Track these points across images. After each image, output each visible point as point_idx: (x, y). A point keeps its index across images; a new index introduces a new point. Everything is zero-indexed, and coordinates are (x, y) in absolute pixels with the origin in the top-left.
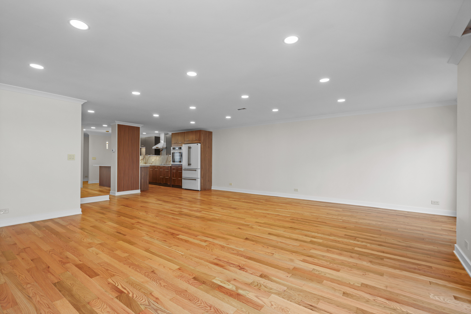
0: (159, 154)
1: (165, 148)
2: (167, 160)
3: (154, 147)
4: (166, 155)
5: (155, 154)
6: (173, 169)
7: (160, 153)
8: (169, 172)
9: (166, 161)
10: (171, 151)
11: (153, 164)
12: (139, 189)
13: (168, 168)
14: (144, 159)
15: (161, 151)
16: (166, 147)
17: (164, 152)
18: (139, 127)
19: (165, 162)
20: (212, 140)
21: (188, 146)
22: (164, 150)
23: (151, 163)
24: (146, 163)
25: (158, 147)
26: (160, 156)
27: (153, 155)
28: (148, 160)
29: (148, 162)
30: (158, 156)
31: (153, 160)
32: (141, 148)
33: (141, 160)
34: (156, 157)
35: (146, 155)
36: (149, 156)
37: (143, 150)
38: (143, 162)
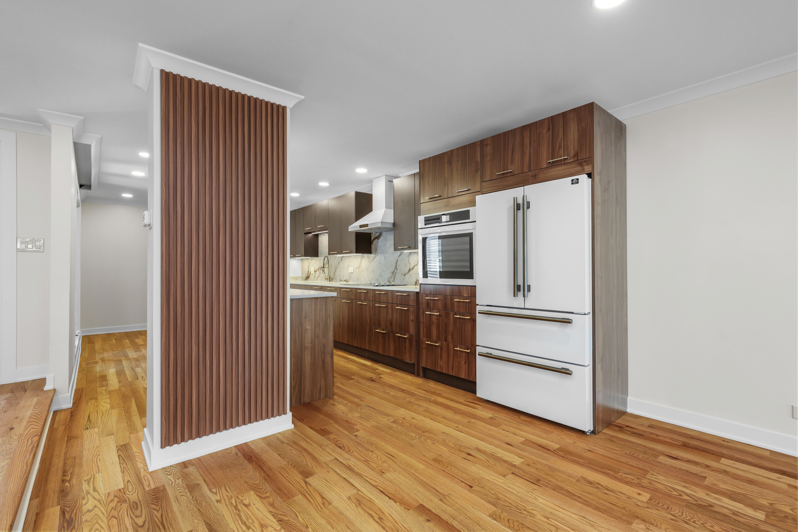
0: (369, 251)
1: (391, 226)
2: (396, 268)
3: (355, 227)
4: (396, 249)
5: (358, 251)
6: (428, 304)
7: (373, 246)
8: (412, 317)
9: (393, 273)
10: (420, 231)
11: (352, 284)
12: (285, 413)
13: (405, 298)
14: (327, 266)
15: (376, 238)
16: (394, 224)
17: (386, 243)
18: (284, 108)
19: (388, 274)
20: (625, 164)
21: (515, 199)
22: (384, 234)
23: (346, 277)
24: (330, 279)
25: (367, 225)
26: (372, 256)
27: (351, 252)
28: (336, 268)
29: (336, 274)
30: (366, 255)
31: (351, 270)
32: (317, 235)
33: (319, 269)
34: (360, 259)
35: (329, 254)
36: (338, 256)
37: (324, 240)
38: (322, 275)
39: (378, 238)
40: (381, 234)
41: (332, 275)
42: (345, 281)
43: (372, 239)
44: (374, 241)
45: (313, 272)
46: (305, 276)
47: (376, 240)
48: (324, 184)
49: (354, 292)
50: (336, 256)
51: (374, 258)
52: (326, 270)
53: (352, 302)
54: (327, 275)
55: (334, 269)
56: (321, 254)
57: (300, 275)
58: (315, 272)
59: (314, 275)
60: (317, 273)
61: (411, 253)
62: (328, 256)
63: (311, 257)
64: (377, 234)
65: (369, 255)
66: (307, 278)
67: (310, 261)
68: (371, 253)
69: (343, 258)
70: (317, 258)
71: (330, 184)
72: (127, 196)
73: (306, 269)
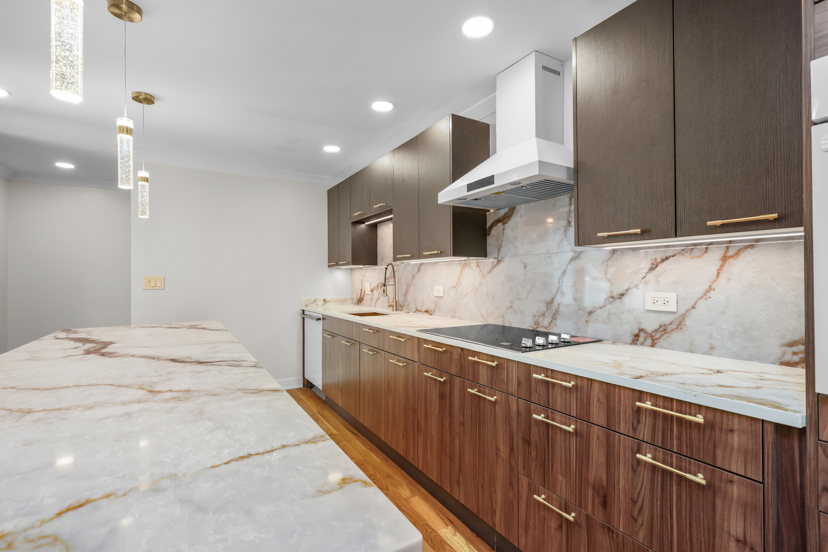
0: (481, 251)
2: (559, 291)
5: (457, 252)
7: (491, 241)
9: (549, 304)
14: (391, 282)
15: (499, 220)
16: (577, 170)
22: (521, 209)
23: (429, 305)
25: (489, 180)
26: (489, 261)
27: (441, 254)
28: (408, 286)
29: (409, 298)
30: (473, 260)
31: (438, 290)
32: (375, 227)
33: (378, 286)
34: (458, 269)
35: (395, 259)
36: (413, 262)
37: (386, 234)
38: (384, 299)
39: (504, 220)
40: (513, 209)
41: (400, 299)
42: (426, 311)
43: (488, 224)
44: (495, 228)
45: (368, 292)
46: (356, 296)
47: (500, 224)
48: (382, 107)
49: (455, 357)
50: (409, 264)
51: (493, 268)
52: (390, 289)
53: (450, 382)
54: (391, 299)
55: (404, 287)
56: (382, 260)
57: (349, 297)
58: (372, 291)
59: (370, 297)
60: (375, 293)
61: (614, 251)
62: (393, 263)
63: (364, 265)
64: (502, 212)
65: (481, 260)
66: (360, 301)
67: (363, 272)
68: (485, 255)
69: (422, 268)
70: (375, 267)
71: (395, 105)
72: (65, 165)
73: (358, 287)
